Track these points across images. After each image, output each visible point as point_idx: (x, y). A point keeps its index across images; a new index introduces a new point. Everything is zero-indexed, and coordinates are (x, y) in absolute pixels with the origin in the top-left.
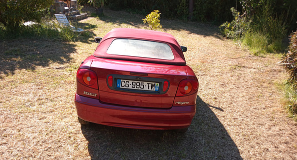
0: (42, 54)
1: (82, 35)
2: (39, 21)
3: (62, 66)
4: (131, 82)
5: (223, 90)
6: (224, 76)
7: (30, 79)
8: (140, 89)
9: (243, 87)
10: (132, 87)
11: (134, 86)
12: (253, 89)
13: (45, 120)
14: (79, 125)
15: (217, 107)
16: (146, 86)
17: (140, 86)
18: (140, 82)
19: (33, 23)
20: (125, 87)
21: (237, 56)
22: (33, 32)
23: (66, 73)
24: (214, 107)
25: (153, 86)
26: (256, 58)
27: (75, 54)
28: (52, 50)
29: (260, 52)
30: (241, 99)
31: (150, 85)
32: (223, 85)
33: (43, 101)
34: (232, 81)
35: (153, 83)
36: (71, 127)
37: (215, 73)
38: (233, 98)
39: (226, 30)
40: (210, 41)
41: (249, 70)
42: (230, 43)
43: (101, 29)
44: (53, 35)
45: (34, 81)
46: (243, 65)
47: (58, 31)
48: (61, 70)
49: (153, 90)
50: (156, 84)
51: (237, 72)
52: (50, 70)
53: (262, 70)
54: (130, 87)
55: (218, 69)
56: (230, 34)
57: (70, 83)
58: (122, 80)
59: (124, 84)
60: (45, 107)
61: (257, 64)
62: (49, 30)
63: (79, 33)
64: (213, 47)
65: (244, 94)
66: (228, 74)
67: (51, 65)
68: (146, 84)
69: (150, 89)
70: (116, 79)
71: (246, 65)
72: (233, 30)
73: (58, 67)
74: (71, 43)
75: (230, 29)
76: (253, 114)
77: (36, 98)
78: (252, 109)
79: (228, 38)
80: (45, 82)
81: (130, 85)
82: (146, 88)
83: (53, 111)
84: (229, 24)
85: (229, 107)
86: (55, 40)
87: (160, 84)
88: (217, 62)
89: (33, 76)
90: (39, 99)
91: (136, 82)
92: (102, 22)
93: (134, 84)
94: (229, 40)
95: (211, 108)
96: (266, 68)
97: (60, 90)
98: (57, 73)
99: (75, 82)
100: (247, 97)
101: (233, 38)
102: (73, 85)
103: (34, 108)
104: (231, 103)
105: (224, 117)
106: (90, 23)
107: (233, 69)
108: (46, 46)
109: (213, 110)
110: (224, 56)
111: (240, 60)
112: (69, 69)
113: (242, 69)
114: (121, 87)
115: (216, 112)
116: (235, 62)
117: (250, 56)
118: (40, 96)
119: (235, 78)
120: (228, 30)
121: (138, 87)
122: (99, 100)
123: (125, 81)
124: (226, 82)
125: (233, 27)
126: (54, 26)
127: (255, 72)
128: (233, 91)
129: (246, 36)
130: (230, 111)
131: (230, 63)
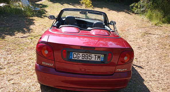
0: (11, 26)
1: (38, 12)
2: (8, 3)
3: (25, 35)
4: (81, 54)
5: (140, 51)
6: (138, 41)
7: (2, 47)
8: (88, 60)
9: (153, 49)
10: (82, 58)
11: (83, 58)
12: (160, 51)
13: (12, 82)
14: (39, 85)
15: (139, 65)
16: (93, 58)
17: (89, 57)
18: (89, 54)
19: (5, 4)
20: (76, 59)
21: (144, 26)
22: (4, 11)
23: (28, 41)
24: (137, 66)
25: (99, 57)
26: (156, 27)
27: (34, 26)
28: (18, 23)
29: (158, 23)
30: (153, 58)
31: (97, 56)
32: (139, 48)
33: (11, 64)
34: (145, 45)
35: (99, 55)
36: (33, 87)
37: (132, 39)
38: (148, 58)
39: (134, 8)
40: (124, 16)
41: (154, 36)
42: (137, 16)
43: (51, 8)
44: (18, 13)
45: (4, 48)
46: (149, 32)
47: (22, 9)
48: (24, 39)
49: (99, 60)
50: (101, 55)
51: (146, 38)
52: (16, 39)
53: (162, 36)
54: (80, 58)
55: (133, 36)
56: (137, 11)
57: (31, 49)
58: (73, 53)
59: (75, 56)
60: (12, 70)
61: (159, 32)
62: (16, 9)
63: (37, 11)
64: (127, 20)
65: (155, 54)
66: (140, 39)
67: (17, 35)
68: (93, 55)
69: (96, 60)
70: (69, 52)
71: (151, 33)
72: (139, 8)
73: (22, 37)
74: (31, 18)
75: (137, 7)
76: (165, 71)
77: (6, 63)
78: (163, 66)
79: (136, 13)
80: (13, 48)
81: (80, 56)
82: (93, 59)
83: (19, 73)
84: (136, 4)
85: (147, 65)
86: (20, 16)
87: (105, 55)
88: (131, 30)
89: (4, 44)
90: (8, 63)
91: (85, 54)
92: (51, 3)
93: (83, 56)
94: (137, 15)
95: (134, 67)
96: (165, 34)
97: (24, 54)
98: (21, 41)
99: (35, 48)
100: (158, 57)
101: (139, 14)
102: (33, 50)
103: (4, 71)
104: (148, 62)
105: (145, 74)
106: (44, 4)
107: (143, 36)
108: (14, 21)
109: (136, 68)
110: (135, 26)
111: (146, 28)
112: (30, 37)
113: (149, 35)
114: (73, 58)
115: (139, 70)
116: (143, 30)
117: (152, 26)
118: (9, 60)
119: (146, 43)
120: (136, 8)
121: (87, 58)
122: (55, 69)
123: (76, 53)
124: (141, 46)
125: (139, 6)
126: (19, 6)
127: (158, 38)
128: (147, 52)
129: (148, 12)
130: (149, 69)
131: (140, 31)
